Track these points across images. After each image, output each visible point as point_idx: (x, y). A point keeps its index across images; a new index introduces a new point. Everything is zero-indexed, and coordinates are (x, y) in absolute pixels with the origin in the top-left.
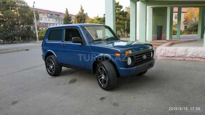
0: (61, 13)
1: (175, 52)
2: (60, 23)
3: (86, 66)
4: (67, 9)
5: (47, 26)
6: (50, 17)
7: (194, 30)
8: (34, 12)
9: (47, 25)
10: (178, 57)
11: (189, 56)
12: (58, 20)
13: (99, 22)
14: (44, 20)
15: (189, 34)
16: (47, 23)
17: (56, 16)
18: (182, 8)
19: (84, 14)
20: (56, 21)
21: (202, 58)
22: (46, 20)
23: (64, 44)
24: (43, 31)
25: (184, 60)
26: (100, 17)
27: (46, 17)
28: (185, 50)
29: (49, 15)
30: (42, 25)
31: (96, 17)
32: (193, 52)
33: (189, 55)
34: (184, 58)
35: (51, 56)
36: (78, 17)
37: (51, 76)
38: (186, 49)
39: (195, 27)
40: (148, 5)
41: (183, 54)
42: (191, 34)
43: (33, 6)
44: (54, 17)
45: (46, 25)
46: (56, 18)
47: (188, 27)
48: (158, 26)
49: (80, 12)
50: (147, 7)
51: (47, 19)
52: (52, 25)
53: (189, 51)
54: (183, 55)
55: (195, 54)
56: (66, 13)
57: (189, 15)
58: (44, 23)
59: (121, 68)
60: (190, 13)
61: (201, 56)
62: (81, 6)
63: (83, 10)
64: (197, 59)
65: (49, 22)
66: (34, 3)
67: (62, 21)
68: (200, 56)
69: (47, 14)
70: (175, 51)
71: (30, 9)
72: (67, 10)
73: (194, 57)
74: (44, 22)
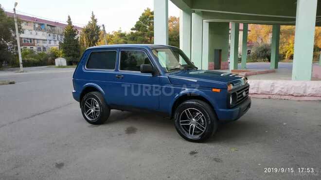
0: (58, 23)
1: (258, 88)
2: (56, 39)
3: (159, 108)
4: (69, 17)
5: (33, 43)
6: (40, 29)
7: (261, 55)
8: (15, 20)
9: (34, 41)
10: (262, 94)
11: (276, 93)
12: (52, 34)
13: (122, 40)
14: (29, 33)
15: (254, 61)
16: (34, 39)
17: (49, 27)
18: (249, 25)
19: (97, 27)
20: (49, 35)
21: (293, 95)
22: (31, 33)
23: (119, 75)
24: (27, 51)
25: (270, 98)
26: (123, 32)
27: (32, 28)
28: (271, 85)
29: (37, 26)
30: (25, 41)
31: (117, 31)
32: (282, 87)
33: (276, 91)
34: (270, 96)
35: (94, 93)
36: (87, 31)
37: (90, 125)
38: (272, 83)
39: (262, 52)
40: (205, 19)
41: (268, 90)
42: (257, 61)
43: (14, 10)
44: (45, 29)
45: (31, 42)
46: (50, 32)
47: (253, 51)
48: (215, 50)
49: (89, 22)
50: (204, 21)
51: (34, 32)
52: (41, 41)
53: (276, 85)
54: (268, 92)
55: (285, 90)
56: (67, 24)
57: (253, 35)
58: (28, 39)
59: (221, 110)
60: (255, 32)
61: (293, 92)
62: (93, 14)
63: (96, 21)
64: (287, 97)
65: (37, 37)
66: (16, 4)
67: (59, 37)
68: (291, 93)
69: (33, 24)
70: (257, 86)
71: (6, 15)
72: (69, 19)
73: (283, 94)
74: (28, 37)
